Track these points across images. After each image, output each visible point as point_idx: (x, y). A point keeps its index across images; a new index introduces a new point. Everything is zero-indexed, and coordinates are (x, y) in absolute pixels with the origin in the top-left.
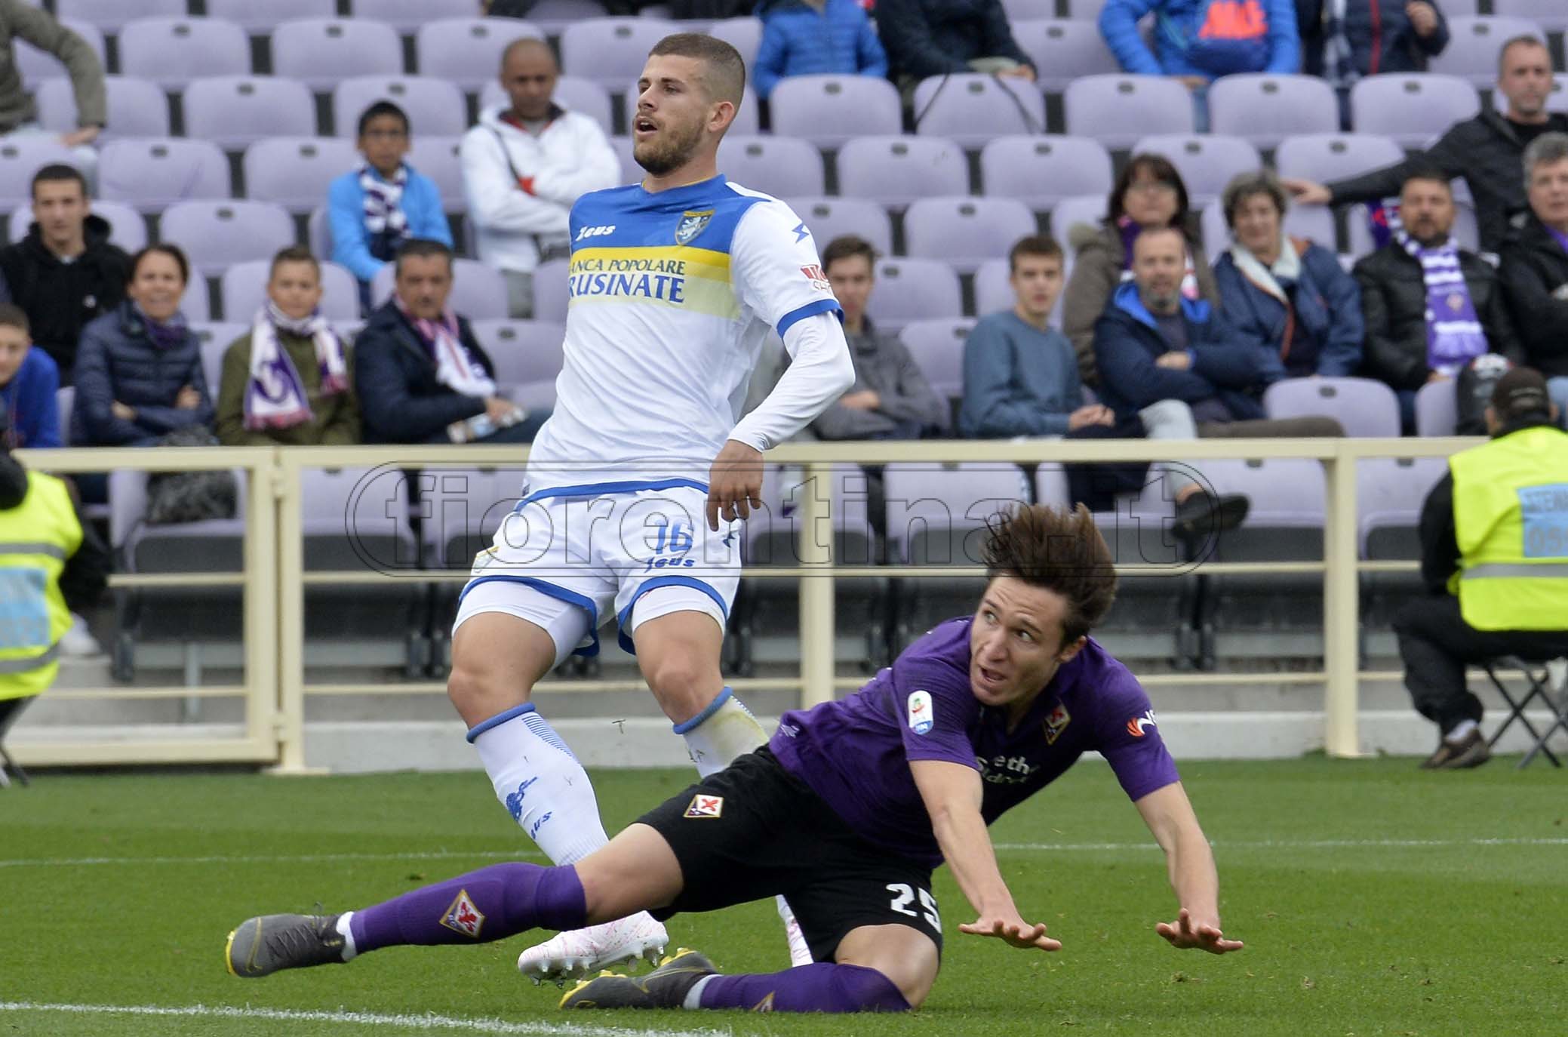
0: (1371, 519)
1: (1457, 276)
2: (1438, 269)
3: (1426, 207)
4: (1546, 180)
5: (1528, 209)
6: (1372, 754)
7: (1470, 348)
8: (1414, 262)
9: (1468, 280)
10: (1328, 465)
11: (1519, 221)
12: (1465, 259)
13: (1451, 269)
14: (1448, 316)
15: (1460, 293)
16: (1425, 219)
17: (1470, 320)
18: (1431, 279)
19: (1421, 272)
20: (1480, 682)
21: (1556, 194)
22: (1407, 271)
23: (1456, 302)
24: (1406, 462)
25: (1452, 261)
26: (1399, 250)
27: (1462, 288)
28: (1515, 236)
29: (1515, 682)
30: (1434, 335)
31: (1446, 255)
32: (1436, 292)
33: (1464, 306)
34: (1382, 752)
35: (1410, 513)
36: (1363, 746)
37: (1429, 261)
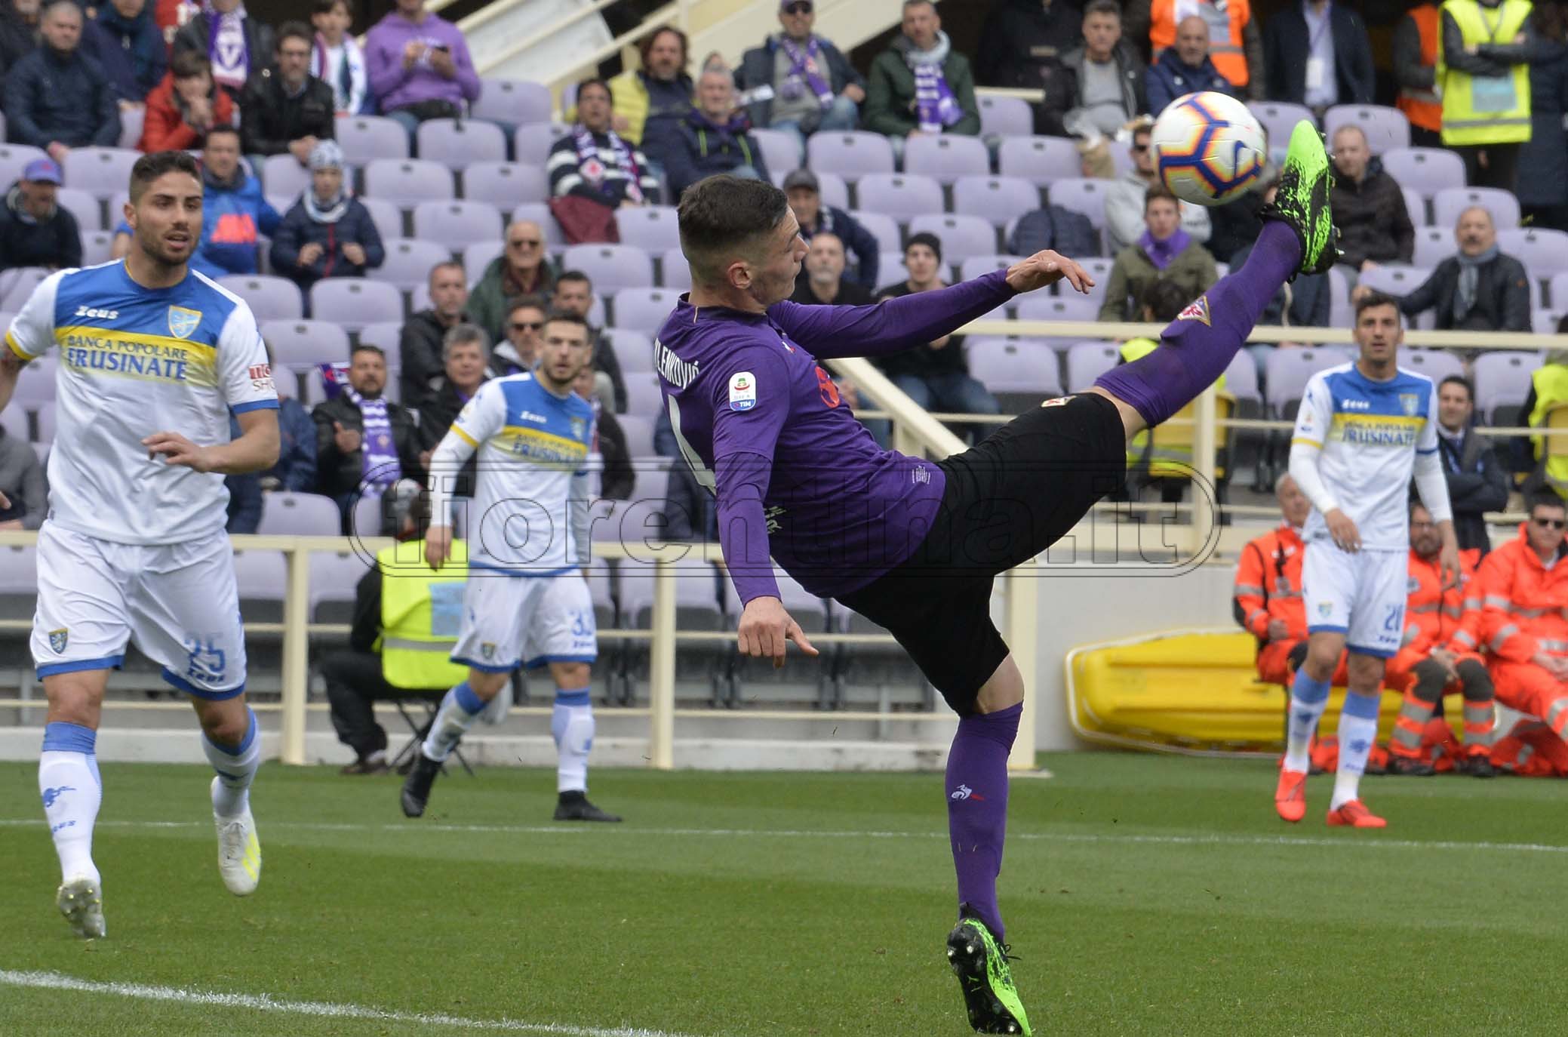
0: (318, 595)
1: (385, 423)
2: (373, 417)
3: (371, 370)
4: (460, 356)
5: (443, 373)
6: (314, 763)
7: (392, 475)
8: (356, 408)
9: (394, 426)
10: (288, 556)
11: (436, 384)
12: (392, 410)
13: (381, 418)
14: (378, 450)
15: (387, 435)
16: (371, 379)
17: (392, 455)
18: (367, 423)
19: (361, 417)
20: (390, 714)
21: (466, 366)
22: (351, 415)
23: (384, 441)
24: (343, 555)
25: (382, 412)
26: (347, 400)
27: (387, 432)
28: (432, 397)
29: (417, 714)
30: (367, 463)
31: (378, 407)
32: (371, 432)
33: (389, 444)
34: (321, 761)
35: (347, 591)
36: (307, 757)
37: (367, 411)
